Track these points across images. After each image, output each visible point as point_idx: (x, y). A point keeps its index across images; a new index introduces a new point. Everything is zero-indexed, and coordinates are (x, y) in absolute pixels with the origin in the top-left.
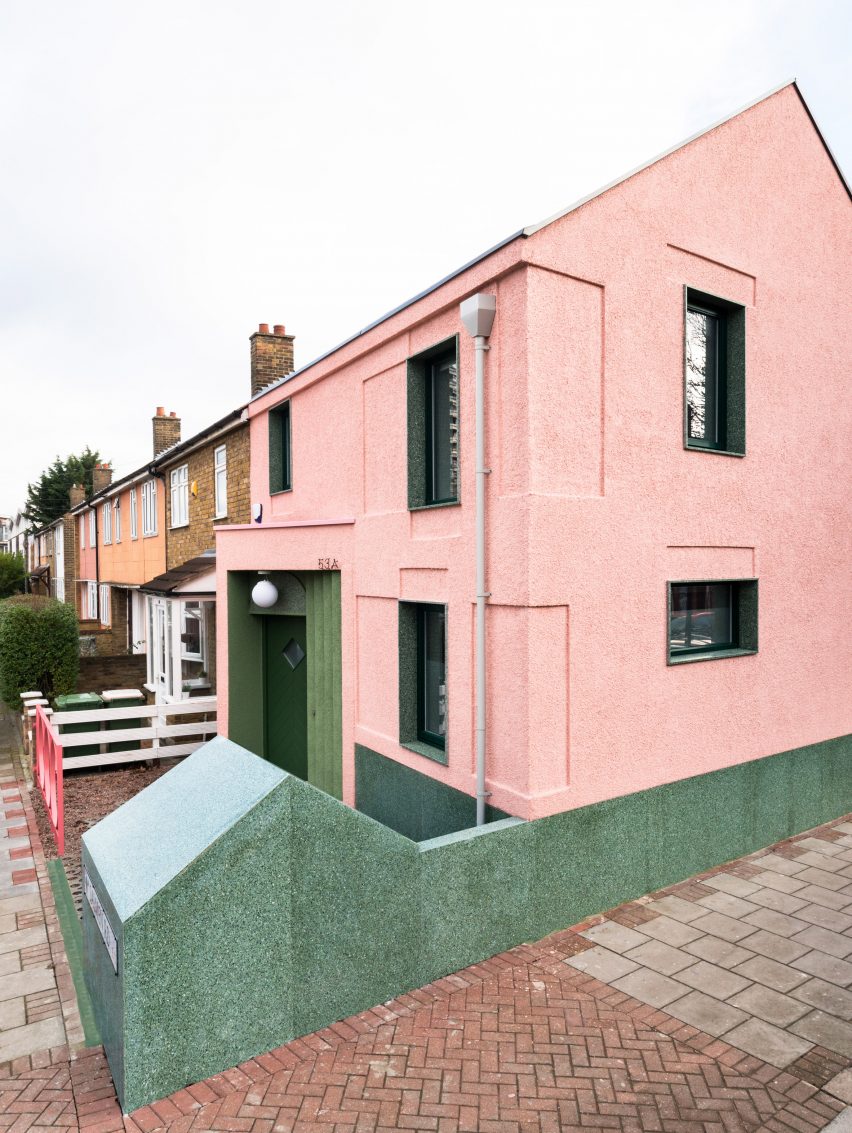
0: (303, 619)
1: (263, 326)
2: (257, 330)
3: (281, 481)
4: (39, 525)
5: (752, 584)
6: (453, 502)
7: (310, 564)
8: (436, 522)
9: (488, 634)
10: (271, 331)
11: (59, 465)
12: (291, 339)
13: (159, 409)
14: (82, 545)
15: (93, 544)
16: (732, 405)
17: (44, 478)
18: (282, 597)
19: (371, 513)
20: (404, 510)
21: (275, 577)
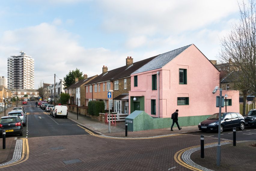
0: (139, 102)
1: (128, 57)
2: (127, 58)
3: (136, 85)
4: (66, 86)
5: (188, 98)
6: (156, 89)
7: (141, 95)
8: (155, 91)
9: (159, 102)
10: (129, 58)
11: (70, 73)
12: (132, 59)
13: (104, 66)
14: (87, 92)
15: (91, 91)
16: (186, 79)
17: (67, 76)
18: (137, 100)
19: (148, 90)
20: (152, 90)
21: (136, 97)
